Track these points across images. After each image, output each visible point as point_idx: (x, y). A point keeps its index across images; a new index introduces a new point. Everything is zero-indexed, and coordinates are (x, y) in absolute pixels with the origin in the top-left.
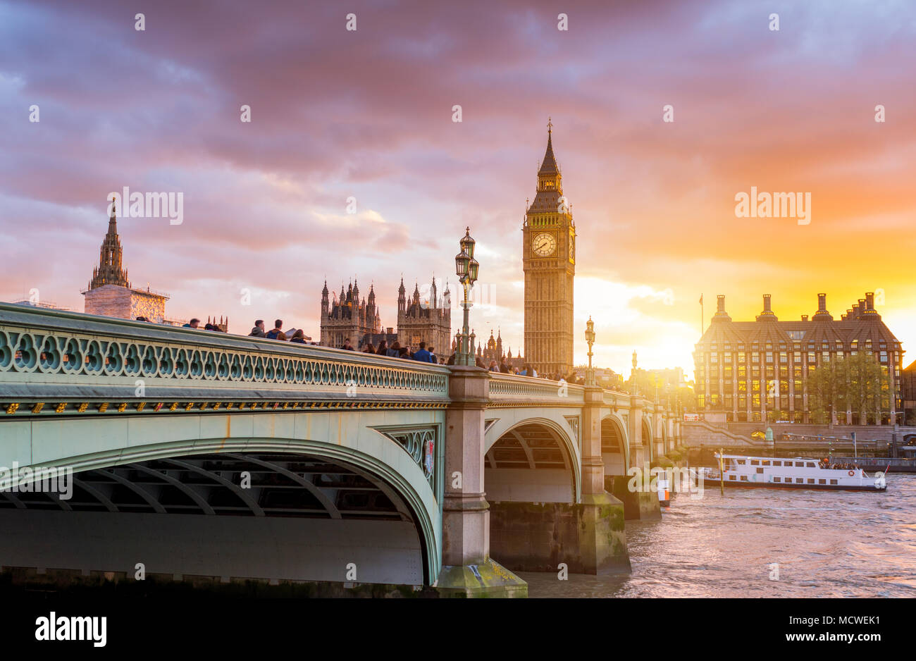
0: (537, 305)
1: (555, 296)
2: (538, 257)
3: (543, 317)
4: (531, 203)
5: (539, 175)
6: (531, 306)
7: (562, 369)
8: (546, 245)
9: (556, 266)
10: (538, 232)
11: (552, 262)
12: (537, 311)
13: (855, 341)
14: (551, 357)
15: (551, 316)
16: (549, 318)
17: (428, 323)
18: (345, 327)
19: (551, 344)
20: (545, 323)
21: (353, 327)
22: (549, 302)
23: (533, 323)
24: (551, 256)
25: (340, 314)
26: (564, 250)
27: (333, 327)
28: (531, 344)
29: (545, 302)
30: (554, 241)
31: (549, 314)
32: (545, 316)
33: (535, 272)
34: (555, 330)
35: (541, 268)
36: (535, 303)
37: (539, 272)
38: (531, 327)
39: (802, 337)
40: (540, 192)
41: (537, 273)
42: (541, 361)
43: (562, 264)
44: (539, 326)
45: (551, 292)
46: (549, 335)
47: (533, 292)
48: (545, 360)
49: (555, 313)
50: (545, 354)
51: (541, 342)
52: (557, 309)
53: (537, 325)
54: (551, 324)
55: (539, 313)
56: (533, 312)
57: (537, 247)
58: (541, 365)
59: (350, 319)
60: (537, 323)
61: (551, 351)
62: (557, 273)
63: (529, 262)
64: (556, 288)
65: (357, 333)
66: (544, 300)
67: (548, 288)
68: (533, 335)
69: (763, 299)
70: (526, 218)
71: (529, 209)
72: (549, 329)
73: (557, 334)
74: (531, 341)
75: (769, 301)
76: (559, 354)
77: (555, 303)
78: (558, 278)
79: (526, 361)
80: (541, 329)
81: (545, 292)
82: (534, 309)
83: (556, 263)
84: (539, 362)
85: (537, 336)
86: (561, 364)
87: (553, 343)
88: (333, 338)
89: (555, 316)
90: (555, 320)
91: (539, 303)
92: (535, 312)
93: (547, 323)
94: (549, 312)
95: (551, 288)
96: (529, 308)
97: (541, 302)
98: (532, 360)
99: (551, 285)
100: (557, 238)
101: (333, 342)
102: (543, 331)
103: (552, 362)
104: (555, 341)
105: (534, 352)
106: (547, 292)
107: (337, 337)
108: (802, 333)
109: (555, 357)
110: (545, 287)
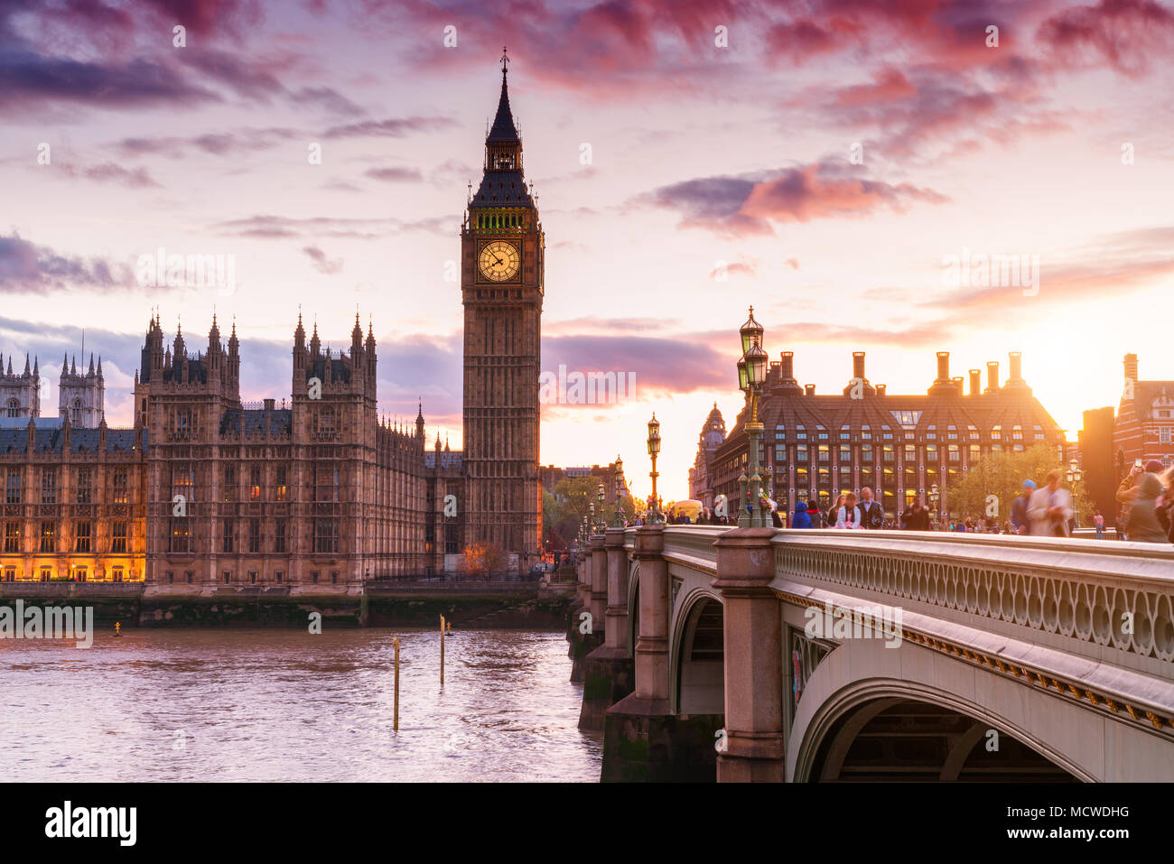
0: (486, 362)
1: (516, 348)
2: (488, 281)
3: (496, 384)
4: (475, 190)
5: (489, 143)
6: (476, 364)
7: (529, 471)
8: (501, 261)
9: (520, 297)
10: (488, 240)
11: (512, 291)
12: (486, 372)
13: (996, 428)
14: (510, 451)
15: (510, 382)
16: (506, 385)
17: (347, 392)
18: (196, 397)
19: (510, 428)
20: (499, 393)
21: (211, 397)
22: (506, 358)
23: (479, 393)
24: (510, 281)
25: (185, 374)
26: (532, 271)
27: (173, 398)
28: (475, 428)
29: (499, 358)
30: (516, 255)
31: (506, 379)
32: (499, 382)
33: (483, 307)
34: (517, 406)
35: (493, 301)
36: (483, 360)
37: (489, 307)
38: (476, 399)
39: (916, 421)
40: (489, 172)
41: (486, 309)
42: (492, 456)
43: (530, 294)
44: (489, 399)
45: (510, 340)
46: (506, 414)
47: (479, 341)
48: (499, 454)
49: (516, 377)
50: (499, 445)
51: (492, 424)
52: (519, 371)
53: (485, 396)
54: (510, 394)
55: (489, 377)
56: (479, 374)
57: (487, 265)
58: (492, 462)
59: (204, 382)
60: (485, 393)
61: (510, 440)
62: (520, 309)
63: (473, 291)
64: (518, 335)
65: (216, 408)
66: (497, 354)
67: (503, 334)
68: (479, 414)
69: (852, 358)
70: (468, 215)
71: (472, 199)
72: (506, 404)
73: (520, 411)
74: (476, 423)
75: (863, 362)
76: (523, 446)
77: (516, 360)
78: (521, 318)
79: (467, 456)
80: (492, 403)
81: (499, 341)
82: (479, 368)
83: (519, 292)
84: (489, 459)
85: (486, 414)
86: (526, 461)
87: (513, 427)
88: (172, 416)
89: (517, 381)
90: (516, 388)
91: (489, 360)
92: (483, 375)
93: (503, 393)
94: (506, 375)
95: (510, 335)
96: (473, 367)
97: (493, 358)
98: (476, 454)
99: (510, 329)
100: (521, 251)
101: (172, 422)
102: (496, 406)
103: (510, 459)
104: (516, 423)
105: (480, 440)
106: (503, 341)
107: (179, 414)
108: (915, 414)
109: (517, 450)
110: (499, 331)
